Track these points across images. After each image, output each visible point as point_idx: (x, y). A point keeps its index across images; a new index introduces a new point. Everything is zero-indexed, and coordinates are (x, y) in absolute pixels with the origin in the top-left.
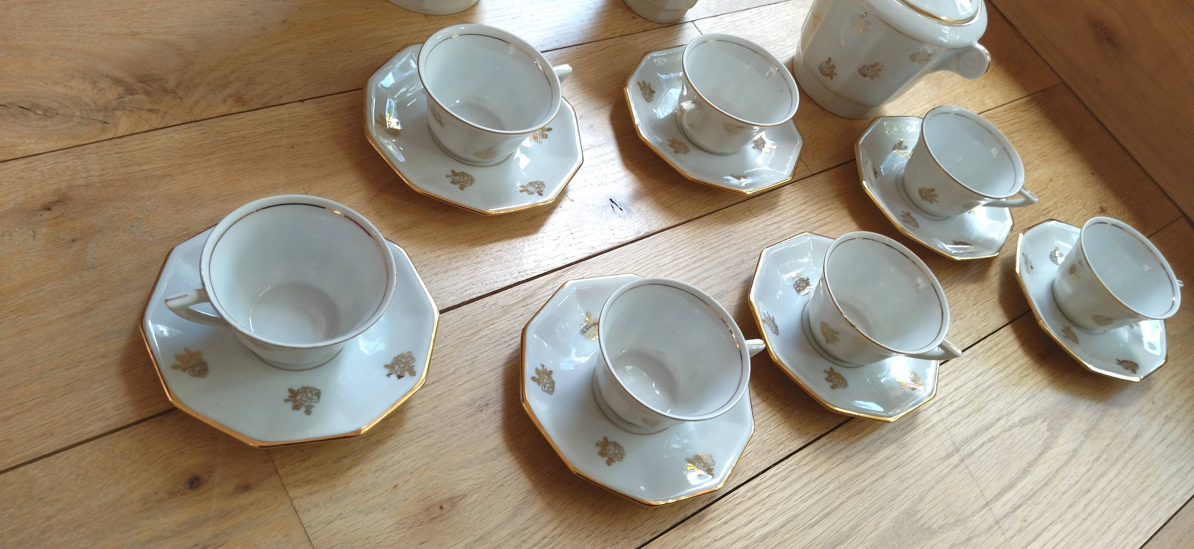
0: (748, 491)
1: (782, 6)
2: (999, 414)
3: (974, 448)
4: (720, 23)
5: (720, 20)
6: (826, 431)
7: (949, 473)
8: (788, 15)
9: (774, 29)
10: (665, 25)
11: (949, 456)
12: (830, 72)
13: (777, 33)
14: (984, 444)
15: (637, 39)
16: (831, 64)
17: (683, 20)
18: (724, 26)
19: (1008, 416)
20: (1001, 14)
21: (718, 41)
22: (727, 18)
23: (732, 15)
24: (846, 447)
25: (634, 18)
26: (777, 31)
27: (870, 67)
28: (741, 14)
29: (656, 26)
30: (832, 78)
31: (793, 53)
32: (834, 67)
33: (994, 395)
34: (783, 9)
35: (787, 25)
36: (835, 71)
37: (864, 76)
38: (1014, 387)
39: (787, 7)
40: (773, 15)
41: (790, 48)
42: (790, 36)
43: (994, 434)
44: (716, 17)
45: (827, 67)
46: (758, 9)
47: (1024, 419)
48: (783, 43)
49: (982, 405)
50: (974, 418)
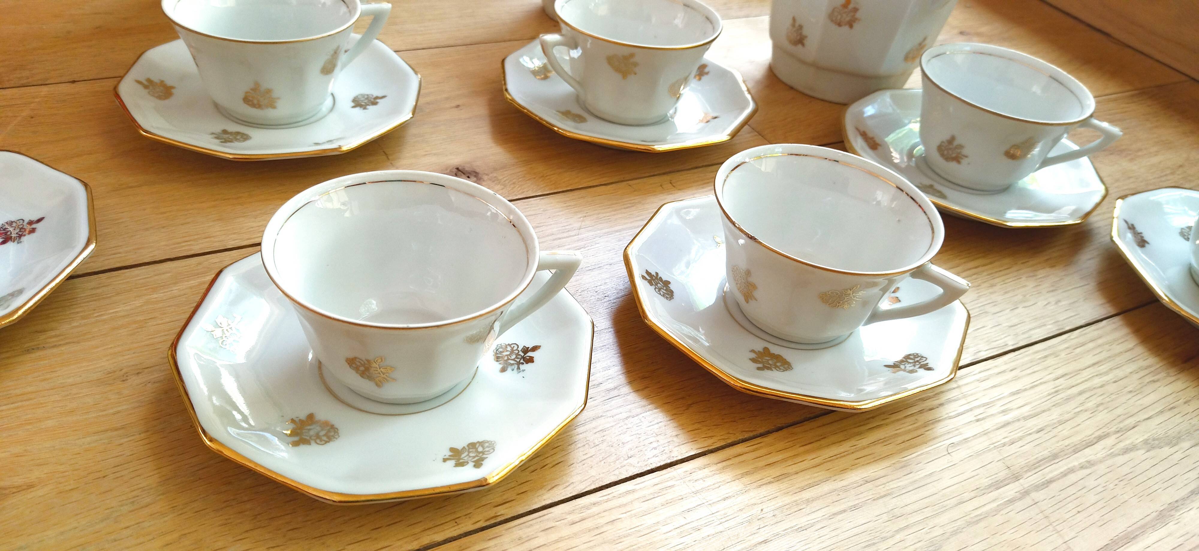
0: (570, 513)
2: (1102, 431)
3: (1051, 475)
6: (746, 436)
7: (997, 511)
11: (997, 485)
12: (799, 38)
14: (1072, 471)
16: (797, 25)
19: (1119, 434)
24: (784, 460)
27: (841, 8)
30: (803, 45)
32: (801, 27)
33: (1090, 404)
36: (805, 32)
37: (839, 25)
38: (1130, 396)
43: (1092, 458)
45: (795, 32)
47: (1154, 440)
49: (1067, 416)
50: (1051, 434)
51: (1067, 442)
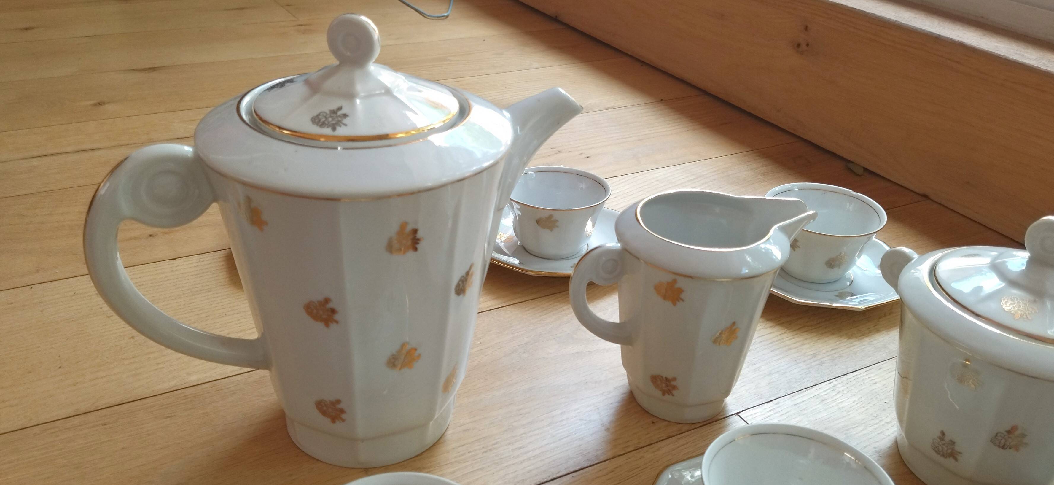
1: (866, 373)
4: (779, 409)
5: (777, 406)
8: (875, 383)
9: (858, 405)
10: (699, 425)
12: (949, 451)
13: (865, 409)
15: (658, 450)
16: (947, 439)
17: (725, 415)
18: (784, 412)
21: (753, 435)
22: (787, 402)
23: (793, 396)
25: (653, 423)
26: (864, 407)
27: (1005, 433)
28: (806, 393)
29: (686, 427)
30: (956, 459)
31: (895, 431)
32: (953, 443)
34: (867, 377)
35: (878, 396)
36: (957, 448)
37: (1003, 447)
39: (871, 373)
40: (853, 388)
41: (889, 426)
42: (884, 410)
44: (771, 402)
45: (944, 444)
46: (830, 383)
48: (877, 421)
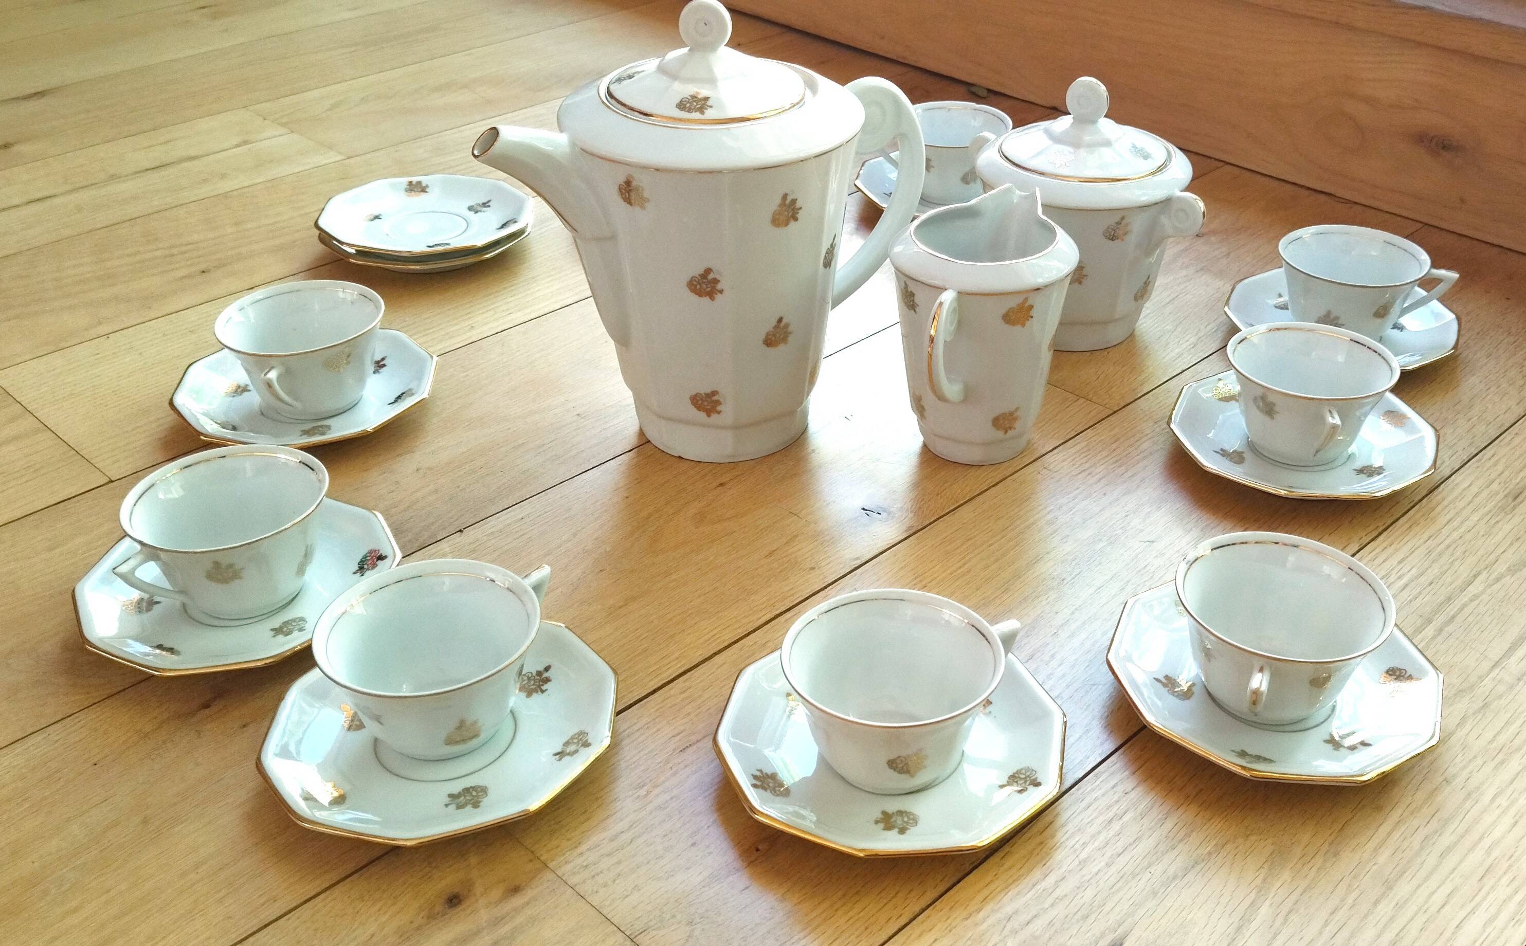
2: (1475, 570)
3: (1452, 613)
14: (1464, 606)
19: (1488, 569)
20: (1309, 189)
33: (1458, 553)
38: (1484, 539)
43: (1476, 592)
47: (1514, 566)
49: (1445, 568)
50: (1440, 584)
51: (1453, 586)
